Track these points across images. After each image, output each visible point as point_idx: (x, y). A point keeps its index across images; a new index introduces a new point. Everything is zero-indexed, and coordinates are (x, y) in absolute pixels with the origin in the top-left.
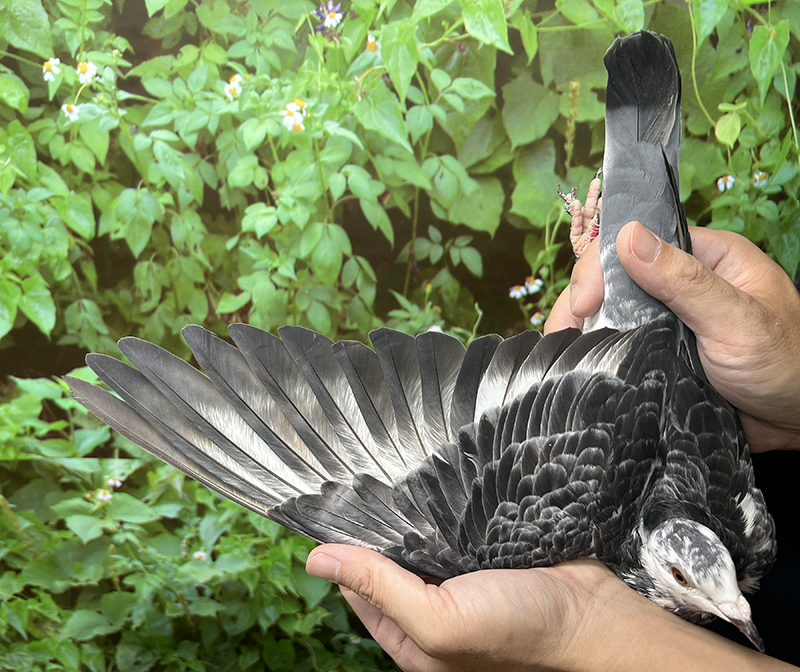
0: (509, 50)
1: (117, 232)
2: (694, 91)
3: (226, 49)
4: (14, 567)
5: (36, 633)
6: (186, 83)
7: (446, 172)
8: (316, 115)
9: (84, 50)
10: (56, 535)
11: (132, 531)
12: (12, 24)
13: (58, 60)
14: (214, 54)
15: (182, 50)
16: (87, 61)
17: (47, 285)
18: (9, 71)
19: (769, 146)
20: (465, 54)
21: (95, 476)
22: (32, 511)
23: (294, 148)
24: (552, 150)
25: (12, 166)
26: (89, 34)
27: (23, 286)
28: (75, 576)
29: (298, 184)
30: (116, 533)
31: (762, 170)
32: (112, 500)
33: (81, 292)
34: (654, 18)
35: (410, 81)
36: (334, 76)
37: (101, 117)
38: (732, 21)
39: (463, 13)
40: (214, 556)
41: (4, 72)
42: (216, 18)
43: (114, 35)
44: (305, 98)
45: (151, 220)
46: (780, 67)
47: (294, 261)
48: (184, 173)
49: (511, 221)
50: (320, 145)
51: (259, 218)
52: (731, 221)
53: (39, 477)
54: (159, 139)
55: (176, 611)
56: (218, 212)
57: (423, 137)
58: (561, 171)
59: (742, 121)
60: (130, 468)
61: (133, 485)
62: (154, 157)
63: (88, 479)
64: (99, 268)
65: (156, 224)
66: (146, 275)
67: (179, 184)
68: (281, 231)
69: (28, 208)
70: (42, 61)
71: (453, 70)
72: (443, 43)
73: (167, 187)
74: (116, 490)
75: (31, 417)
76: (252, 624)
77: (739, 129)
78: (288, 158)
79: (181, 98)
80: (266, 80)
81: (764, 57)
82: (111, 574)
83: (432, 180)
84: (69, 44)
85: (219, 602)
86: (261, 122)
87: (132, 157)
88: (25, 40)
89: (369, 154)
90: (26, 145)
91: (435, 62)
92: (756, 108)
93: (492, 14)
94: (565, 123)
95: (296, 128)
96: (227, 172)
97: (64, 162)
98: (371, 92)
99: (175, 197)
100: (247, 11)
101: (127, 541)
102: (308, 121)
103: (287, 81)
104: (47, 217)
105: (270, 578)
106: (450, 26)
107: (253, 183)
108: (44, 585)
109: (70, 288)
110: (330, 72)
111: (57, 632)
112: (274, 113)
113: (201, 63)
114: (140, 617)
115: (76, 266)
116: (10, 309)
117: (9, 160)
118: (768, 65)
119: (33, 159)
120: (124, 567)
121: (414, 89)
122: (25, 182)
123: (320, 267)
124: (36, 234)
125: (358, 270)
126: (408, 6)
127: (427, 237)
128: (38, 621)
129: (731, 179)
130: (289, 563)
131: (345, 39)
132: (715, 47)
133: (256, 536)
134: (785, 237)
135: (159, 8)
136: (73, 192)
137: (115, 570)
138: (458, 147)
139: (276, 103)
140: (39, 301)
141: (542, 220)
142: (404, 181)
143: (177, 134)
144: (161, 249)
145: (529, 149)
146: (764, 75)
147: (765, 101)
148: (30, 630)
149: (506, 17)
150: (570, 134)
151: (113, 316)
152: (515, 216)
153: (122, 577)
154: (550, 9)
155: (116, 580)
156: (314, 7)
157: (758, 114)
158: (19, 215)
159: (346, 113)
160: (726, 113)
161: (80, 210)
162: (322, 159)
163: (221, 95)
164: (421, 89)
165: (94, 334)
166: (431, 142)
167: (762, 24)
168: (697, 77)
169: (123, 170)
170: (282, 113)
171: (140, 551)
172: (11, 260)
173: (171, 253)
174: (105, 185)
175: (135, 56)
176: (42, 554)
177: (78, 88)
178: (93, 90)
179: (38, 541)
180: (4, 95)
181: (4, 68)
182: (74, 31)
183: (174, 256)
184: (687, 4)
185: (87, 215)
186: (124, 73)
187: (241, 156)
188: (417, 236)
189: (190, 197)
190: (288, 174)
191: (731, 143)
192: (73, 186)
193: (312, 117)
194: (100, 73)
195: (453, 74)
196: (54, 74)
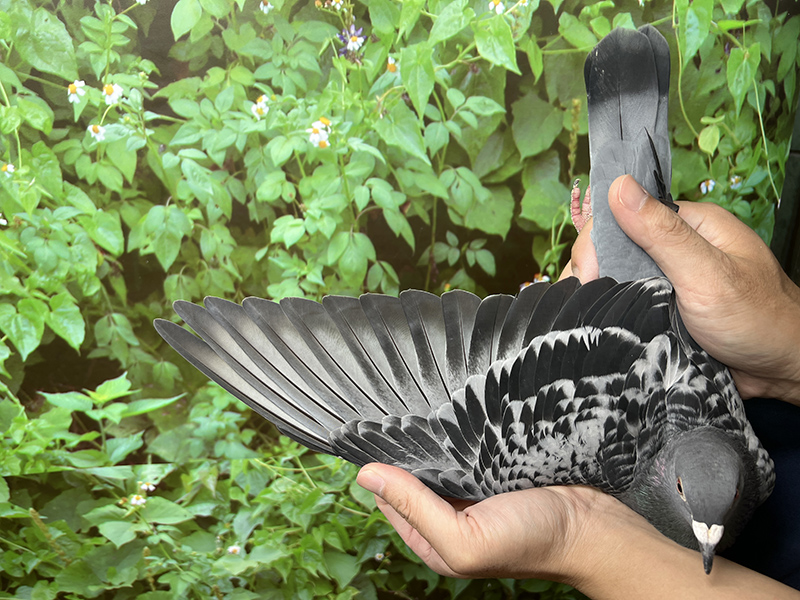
0: (517, 71)
1: (146, 247)
2: (679, 106)
3: (253, 72)
4: (45, 576)
6: (214, 104)
7: (461, 182)
8: (340, 132)
9: (109, 72)
10: (89, 542)
11: (166, 532)
12: (35, 47)
13: (83, 83)
14: (241, 76)
15: (209, 72)
16: (112, 83)
17: (76, 301)
18: (33, 94)
19: (743, 153)
20: (477, 74)
21: (127, 482)
22: (64, 521)
23: (320, 164)
24: (557, 160)
25: (37, 187)
26: (114, 57)
27: (51, 304)
28: (109, 581)
29: (324, 198)
30: (150, 535)
31: (738, 174)
32: (145, 504)
33: (111, 307)
35: (427, 99)
36: (357, 96)
37: (128, 137)
38: (713, 44)
39: (475, 37)
40: (248, 549)
41: (27, 95)
42: (244, 42)
43: (140, 58)
44: (329, 117)
45: (181, 235)
46: (752, 84)
47: (322, 268)
48: (214, 190)
49: (520, 225)
50: (345, 160)
51: (286, 230)
53: (71, 487)
54: (187, 158)
56: (247, 225)
57: (440, 151)
58: (565, 180)
59: (721, 132)
60: (163, 472)
61: (167, 488)
62: (182, 174)
63: (121, 486)
64: (128, 283)
65: (185, 238)
66: (176, 288)
67: (207, 202)
68: (309, 241)
69: (54, 227)
70: (67, 83)
71: (467, 89)
72: (458, 64)
73: (196, 203)
74: (149, 493)
75: (63, 429)
77: (718, 138)
78: (314, 174)
79: (209, 117)
80: (292, 101)
81: (739, 76)
82: (145, 575)
83: (449, 190)
84: (94, 67)
85: (253, 591)
86: (288, 139)
87: (160, 175)
88: (48, 63)
89: (391, 167)
90: (51, 166)
91: (450, 82)
92: (732, 120)
93: (501, 38)
94: (569, 137)
95: (321, 144)
96: (255, 188)
97: (91, 181)
98: (392, 110)
99: (204, 212)
100: (273, 35)
101: (162, 541)
102: (333, 138)
103: (313, 101)
104: (75, 235)
105: (303, 565)
106: (464, 49)
107: (281, 197)
108: (77, 591)
109: (100, 303)
110: (353, 92)
112: (300, 131)
113: (228, 84)
115: (105, 282)
116: (37, 327)
117: (34, 181)
118: (743, 83)
119: (60, 180)
120: (158, 566)
121: (432, 107)
122: (51, 201)
123: (346, 273)
124: (64, 252)
125: (383, 277)
126: (425, 30)
127: (445, 242)
129: (712, 183)
130: (321, 549)
131: (363, 60)
132: (698, 67)
133: (289, 527)
135: (185, 32)
136: (100, 210)
137: (150, 571)
138: (472, 160)
139: (302, 122)
140: (67, 318)
141: (548, 222)
142: (423, 191)
143: (205, 152)
144: (190, 263)
145: (536, 160)
146: (739, 92)
147: (740, 114)
149: (514, 41)
150: (572, 146)
151: (141, 327)
152: (524, 220)
153: (156, 577)
154: (553, 34)
155: (151, 580)
156: (338, 31)
157: (734, 125)
158: (45, 233)
159: (368, 130)
160: (708, 125)
161: (108, 227)
162: (347, 173)
163: (248, 115)
164: (437, 107)
165: (125, 346)
166: (447, 155)
167: (737, 47)
168: (683, 94)
169: (152, 188)
170: (309, 131)
171: (174, 550)
172: (38, 278)
173: (200, 265)
174: (133, 202)
175: (163, 78)
176: (75, 562)
177: (104, 110)
178: (119, 111)
179: (71, 550)
180: (28, 117)
181: (27, 91)
182: (99, 54)
183: (204, 268)
184: (674, 30)
185: (117, 232)
186: (151, 95)
187: (269, 172)
188: (437, 240)
189: (218, 212)
190: (315, 188)
191: (712, 152)
192: (100, 205)
193: (337, 133)
194: (126, 95)
195: (467, 93)
196: (78, 96)
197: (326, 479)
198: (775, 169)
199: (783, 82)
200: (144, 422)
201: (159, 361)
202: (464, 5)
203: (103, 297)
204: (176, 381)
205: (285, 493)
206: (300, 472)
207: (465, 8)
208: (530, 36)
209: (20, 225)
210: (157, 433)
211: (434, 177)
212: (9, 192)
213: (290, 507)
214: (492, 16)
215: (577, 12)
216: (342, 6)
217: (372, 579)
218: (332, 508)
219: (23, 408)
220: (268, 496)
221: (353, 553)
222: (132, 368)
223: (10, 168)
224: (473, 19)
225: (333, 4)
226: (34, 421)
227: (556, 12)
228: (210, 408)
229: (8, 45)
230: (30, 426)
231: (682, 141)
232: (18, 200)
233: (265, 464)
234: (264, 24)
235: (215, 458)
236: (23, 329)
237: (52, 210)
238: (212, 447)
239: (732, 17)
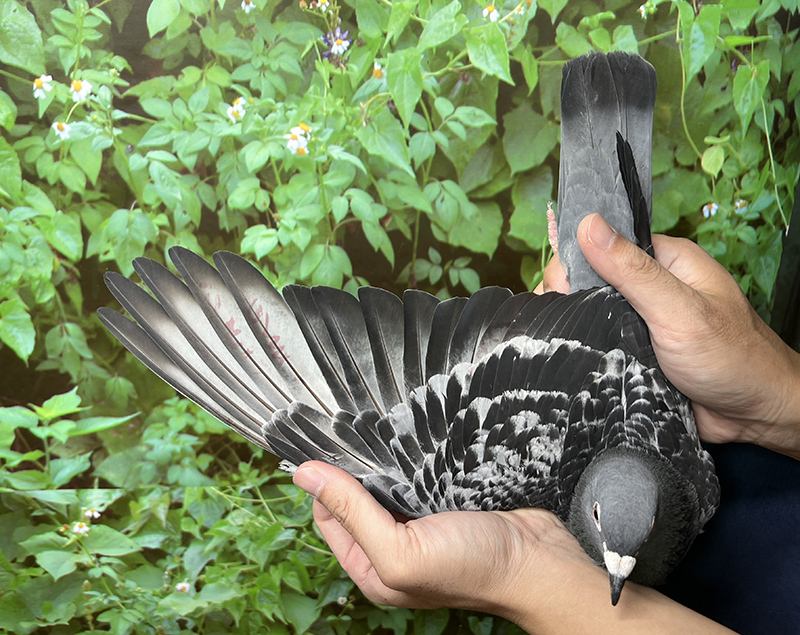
0: (513, 83)
1: (106, 253)
2: (682, 125)
3: (231, 72)
6: (187, 104)
7: (447, 197)
8: (320, 139)
9: (79, 68)
10: (25, 572)
11: (109, 564)
13: (50, 77)
14: (218, 77)
15: (184, 71)
16: (81, 79)
17: (28, 308)
19: (749, 176)
20: (468, 83)
21: (70, 508)
24: (550, 176)
26: (85, 52)
28: (43, 617)
29: (299, 208)
30: (93, 567)
31: (743, 198)
32: (87, 532)
33: (65, 316)
35: (414, 108)
36: (339, 101)
37: (94, 135)
38: (719, 60)
39: (467, 44)
40: (198, 586)
42: (221, 40)
43: (112, 54)
44: (309, 122)
45: (145, 241)
46: (760, 104)
47: (293, 280)
48: (182, 196)
49: (508, 243)
50: (324, 169)
51: (259, 240)
52: (714, 245)
53: (8, 511)
54: (155, 160)
56: (216, 233)
57: (426, 162)
59: (726, 153)
60: (110, 498)
61: (112, 516)
62: (150, 177)
63: (63, 512)
64: (85, 291)
65: (149, 245)
67: (174, 209)
68: (281, 252)
69: (9, 228)
70: (33, 78)
71: (456, 98)
72: (448, 72)
73: (162, 208)
74: (93, 521)
75: (4, 447)
77: (722, 160)
78: (290, 182)
79: (181, 119)
80: (271, 104)
81: (746, 95)
82: (83, 613)
83: (433, 204)
84: (63, 61)
86: (264, 145)
87: (126, 177)
88: (14, 56)
89: (372, 177)
90: (11, 164)
91: (439, 91)
92: (738, 140)
93: (495, 46)
95: (300, 151)
96: (227, 194)
97: (52, 181)
98: (376, 118)
99: (171, 218)
100: (254, 35)
101: (104, 575)
102: (312, 145)
103: (293, 105)
104: (31, 237)
105: (258, 608)
106: (455, 55)
107: (254, 205)
108: (8, 627)
109: (53, 312)
110: (336, 98)
112: (278, 137)
113: (204, 84)
115: (60, 289)
118: (750, 102)
119: (19, 179)
120: (98, 602)
121: (418, 116)
122: (8, 201)
124: (18, 256)
126: (414, 36)
127: (427, 258)
129: (715, 207)
130: (279, 590)
131: (350, 65)
132: (702, 84)
133: (244, 564)
134: (762, 259)
135: (162, 29)
136: (60, 212)
137: (89, 607)
138: (459, 173)
139: (280, 127)
140: (16, 326)
141: (537, 243)
142: (405, 204)
143: (175, 154)
145: (528, 175)
146: (746, 111)
147: (747, 134)
149: (508, 50)
151: (97, 340)
152: (513, 238)
153: (96, 615)
154: (550, 44)
155: (90, 618)
156: (322, 34)
157: (740, 147)
159: (350, 138)
160: (711, 145)
161: (67, 231)
162: (325, 183)
163: (223, 117)
164: (424, 116)
165: (78, 358)
166: (433, 167)
167: (745, 64)
168: (686, 112)
169: (116, 190)
170: (287, 136)
171: (117, 585)
174: (95, 205)
175: (133, 76)
176: (8, 594)
177: (71, 106)
178: (87, 109)
179: (3, 582)
182: (69, 48)
184: (678, 44)
185: (75, 236)
186: (121, 93)
187: (243, 179)
188: (418, 257)
189: (186, 219)
190: (291, 197)
191: (715, 173)
192: (60, 207)
193: (317, 141)
194: (95, 92)
195: (456, 103)
196: (44, 91)
197: (288, 512)
198: (783, 194)
199: (793, 102)
200: (92, 442)
201: (113, 376)
202: (457, 11)
203: (56, 304)
204: (130, 398)
205: (242, 526)
206: (260, 503)
207: (458, 14)
208: (525, 45)
210: (106, 455)
211: (418, 190)
213: (247, 542)
214: (486, 23)
215: (575, 22)
216: (327, 8)
217: (333, 626)
218: (292, 545)
220: (223, 529)
221: (313, 596)
222: (84, 383)
224: (466, 26)
225: (318, 5)
227: (553, 22)
228: (166, 429)
231: (684, 161)
233: (222, 494)
234: (245, 24)
235: (167, 485)
237: (9, 210)
238: (165, 472)
239: (741, 33)
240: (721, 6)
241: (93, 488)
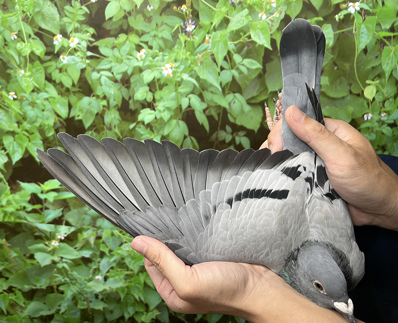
0: (270, 48)
1: (78, 116)
2: (355, 74)
3: (140, 37)
4: (5, 276)
5: (11, 311)
6: (119, 51)
7: (236, 101)
8: (178, 70)
9: (74, 32)
10: (29, 261)
11: (66, 262)
12: (42, 18)
13: (61, 36)
14: (134, 39)
15: (119, 36)
16: (74, 37)
17: (41, 138)
18: (38, 39)
19: (389, 102)
20: (250, 48)
21: (52, 233)
22: (18, 248)
25: (33, 82)
26: (77, 25)
27: (30, 138)
28: (35, 284)
29: (166, 102)
30: (59, 263)
31: (385, 112)
32: (59, 246)
33: (57, 143)
34: (338, 39)
35: (223, 58)
36: (188, 53)
37: (78, 62)
38: (374, 43)
39: (251, 30)
40: (106, 279)
41: (36, 39)
42: (137, 23)
43: (88, 27)
44: (174, 62)
45: (96, 112)
46: (395, 65)
47: (161, 136)
48: (114, 92)
49: (265, 126)
50: (179, 84)
51: (146, 115)
52: (369, 134)
53: (25, 231)
54: (103, 75)
55: (83, 305)
56: (127, 111)
57: (227, 84)
59: (377, 89)
60: (69, 231)
61: (70, 239)
62: (100, 83)
63: (48, 235)
65: (97, 114)
67: (110, 98)
68: (156, 122)
69: (38, 101)
70: (54, 35)
71: (244, 55)
72: (240, 42)
73: (105, 97)
74: (61, 241)
75: (25, 201)
76: (121, 315)
77: (375, 92)
78: (163, 89)
79: (116, 57)
80: (157, 53)
81: (388, 61)
82: (53, 284)
83: (230, 104)
84: (67, 29)
85: (105, 302)
86: (153, 71)
87: (90, 82)
88: (47, 25)
89: (201, 90)
90: (41, 73)
91: (236, 51)
92: (384, 83)
93: (264, 31)
95: (168, 75)
96: (134, 93)
97: (57, 82)
98: (205, 62)
99: (108, 102)
100: (152, 21)
101: (63, 267)
102: (174, 73)
103: (167, 54)
104: (46, 106)
105: (132, 293)
106: (245, 34)
107: (145, 99)
108: (19, 287)
109: (53, 141)
110: (187, 51)
111: (22, 312)
112: (159, 68)
113: (128, 42)
114: (64, 307)
115: (57, 131)
116: (22, 148)
117: (32, 79)
118: (390, 65)
119: (44, 80)
120: (60, 280)
121: (225, 62)
122: (38, 89)
123: (173, 140)
124: (40, 115)
125: (191, 143)
126: (225, 25)
127: (225, 130)
128: (13, 305)
129: (370, 115)
130: (143, 286)
131: (195, 37)
132: (366, 54)
133: (128, 270)
134: (395, 144)
135: (111, 16)
136: (60, 96)
137: (55, 282)
138: (243, 90)
139: (160, 63)
140: (36, 146)
142: (216, 103)
143: (113, 73)
144: (98, 126)
146: (388, 69)
147: (388, 80)
148: (8, 310)
149: (270, 33)
153: (58, 286)
155: (55, 287)
156: (183, 22)
157: (384, 86)
158: (33, 104)
159: (192, 70)
160: (369, 85)
161: (62, 105)
162: (179, 91)
163: (134, 57)
164: (228, 62)
166: (230, 87)
167: (388, 46)
168: (357, 67)
169: (85, 88)
170: (163, 68)
171: (69, 273)
172: (26, 125)
173: (103, 128)
174: (75, 94)
175: (97, 37)
176: (20, 271)
177: (69, 49)
178: (76, 50)
179: (19, 264)
180: (34, 49)
181: (35, 37)
182: (70, 23)
183: (104, 130)
184: (354, 34)
185: (66, 107)
186: (91, 44)
187: (142, 86)
188: (221, 129)
189: (115, 103)
190: (163, 96)
191: (371, 99)
192: (60, 93)
193: (176, 71)
194: (80, 43)
195: (244, 57)
196: (58, 42)
200: (64, 203)
202: (247, 14)
203: (54, 138)
205: (128, 251)
207: (247, 15)
208: (278, 32)
209: (22, 99)
210: (70, 210)
211: (222, 97)
212: (20, 83)
213: (130, 259)
214: (260, 20)
216: (186, 10)
219: (9, 188)
220: (120, 252)
223: (22, 72)
224: (250, 21)
225: (182, 9)
226: (13, 195)
229: (31, 15)
230: (11, 197)
232: (23, 87)
233: (120, 234)
234: (148, 16)
235: (96, 227)
236: (16, 149)
238: (96, 221)
239: (386, 30)
240: (377, 17)
241: (62, 225)
